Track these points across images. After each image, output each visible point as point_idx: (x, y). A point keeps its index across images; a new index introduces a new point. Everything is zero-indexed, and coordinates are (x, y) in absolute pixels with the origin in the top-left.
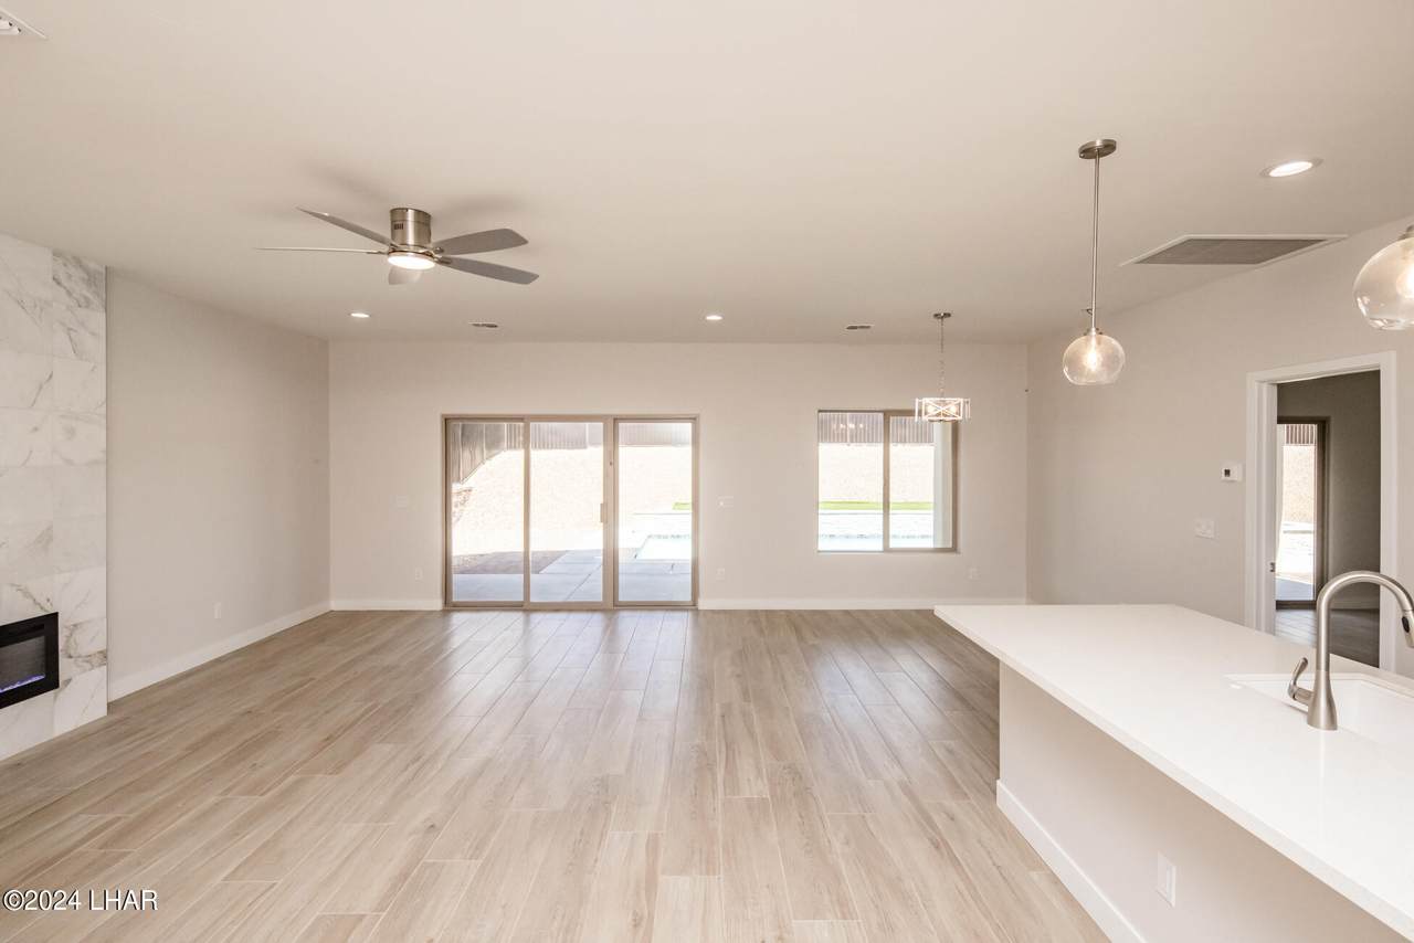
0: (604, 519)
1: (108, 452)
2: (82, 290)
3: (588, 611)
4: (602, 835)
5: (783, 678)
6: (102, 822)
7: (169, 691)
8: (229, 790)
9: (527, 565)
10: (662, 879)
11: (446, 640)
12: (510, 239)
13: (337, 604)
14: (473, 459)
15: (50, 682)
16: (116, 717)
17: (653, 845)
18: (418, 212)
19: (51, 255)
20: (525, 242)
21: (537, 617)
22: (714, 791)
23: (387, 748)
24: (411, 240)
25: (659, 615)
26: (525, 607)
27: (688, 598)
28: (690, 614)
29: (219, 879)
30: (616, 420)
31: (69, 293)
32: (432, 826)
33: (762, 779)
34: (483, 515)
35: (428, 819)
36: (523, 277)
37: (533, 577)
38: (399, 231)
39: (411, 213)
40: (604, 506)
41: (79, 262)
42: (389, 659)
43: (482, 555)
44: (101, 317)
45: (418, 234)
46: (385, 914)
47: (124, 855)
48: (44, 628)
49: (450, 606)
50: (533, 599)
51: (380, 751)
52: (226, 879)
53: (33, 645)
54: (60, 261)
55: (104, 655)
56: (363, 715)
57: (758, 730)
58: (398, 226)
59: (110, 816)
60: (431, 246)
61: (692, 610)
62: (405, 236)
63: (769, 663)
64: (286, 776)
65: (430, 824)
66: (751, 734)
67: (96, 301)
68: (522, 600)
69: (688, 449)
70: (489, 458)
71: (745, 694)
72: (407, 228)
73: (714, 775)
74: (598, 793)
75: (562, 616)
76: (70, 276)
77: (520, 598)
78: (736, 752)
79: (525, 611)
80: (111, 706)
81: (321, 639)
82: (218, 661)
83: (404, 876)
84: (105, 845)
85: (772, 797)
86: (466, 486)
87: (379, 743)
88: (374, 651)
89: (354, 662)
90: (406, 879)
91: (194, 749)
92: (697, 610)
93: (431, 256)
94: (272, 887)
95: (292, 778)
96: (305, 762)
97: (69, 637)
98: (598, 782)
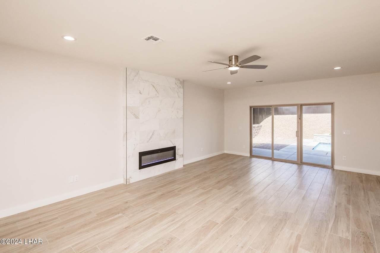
0: (297, 136)
1: (183, 116)
2: (180, 85)
3: (292, 163)
4: (282, 228)
5: (368, 200)
6: (179, 187)
7: (193, 165)
8: (198, 187)
9: (272, 147)
10: (299, 249)
11: (250, 164)
12: (256, 58)
13: (226, 152)
14: (262, 117)
15: (174, 159)
16: (184, 168)
17: (299, 238)
18: (235, 56)
19: (175, 79)
20: (261, 57)
21: (275, 162)
22: (327, 229)
23: (231, 187)
24: (234, 63)
25: (317, 168)
26: (272, 159)
27: (330, 164)
28: (330, 170)
29: (194, 205)
30: (302, 105)
31: (178, 86)
32: (237, 209)
33: (349, 233)
34: (265, 133)
35: (236, 207)
36: (264, 67)
37: (275, 151)
38: (231, 61)
39: (233, 56)
40: (297, 132)
41: (179, 80)
42: (235, 166)
43: (263, 144)
44: (182, 90)
45: (235, 61)
46: (222, 225)
47: (181, 194)
48: (173, 149)
49: (252, 156)
50: (275, 157)
51: (229, 187)
52: (195, 205)
53: (172, 152)
54: (176, 80)
55: (183, 155)
56: (227, 178)
57: (351, 215)
58: (230, 60)
59: (180, 186)
60: (238, 63)
61: (331, 169)
62: (232, 62)
63: (363, 193)
64: (209, 188)
65: (236, 208)
66: (348, 215)
67: (182, 87)
68: (271, 157)
69: (330, 115)
70: (267, 117)
71: (349, 202)
72: (233, 60)
73: (328, 224)
74: (284, 216)
75: (283, 163)
76: (178, 83)
77: (271, 156)
78: (339, 220)
79: (272, 160)
80: (184, 166)
81: (222, 159)
82: (202, 160)
83: (228, 218)
84: (178, 191)
85: (352, 240)
86: (260, 125)
87: (229, 185)
88: (232, 164)
89: (227, 166)
90: (229, 219)
91: (195, 177)
92: (334, 169)
93: (238, 66)
94: (202, 210)
95: (210, 188)
96: (213, 185)
97: (177, 151)
98: (284, 213)
